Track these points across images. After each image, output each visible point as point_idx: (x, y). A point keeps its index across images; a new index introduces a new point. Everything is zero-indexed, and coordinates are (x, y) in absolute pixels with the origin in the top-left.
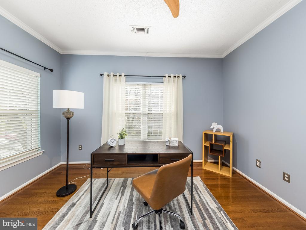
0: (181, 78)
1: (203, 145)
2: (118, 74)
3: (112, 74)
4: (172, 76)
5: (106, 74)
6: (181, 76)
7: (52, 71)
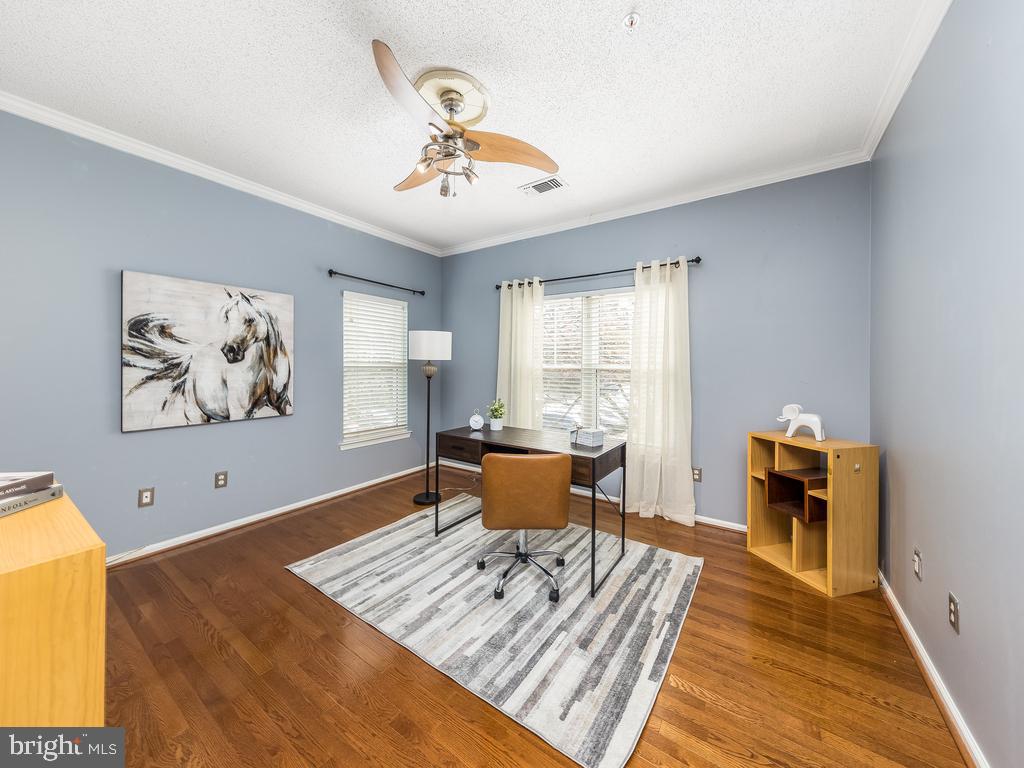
0: (684, 266)
1: (750, 473)
2: (526, 281)
3: (515, 282)
4: (655, 264)
5: (505, 284)
6: (683, 260)
7: (423, 293)
